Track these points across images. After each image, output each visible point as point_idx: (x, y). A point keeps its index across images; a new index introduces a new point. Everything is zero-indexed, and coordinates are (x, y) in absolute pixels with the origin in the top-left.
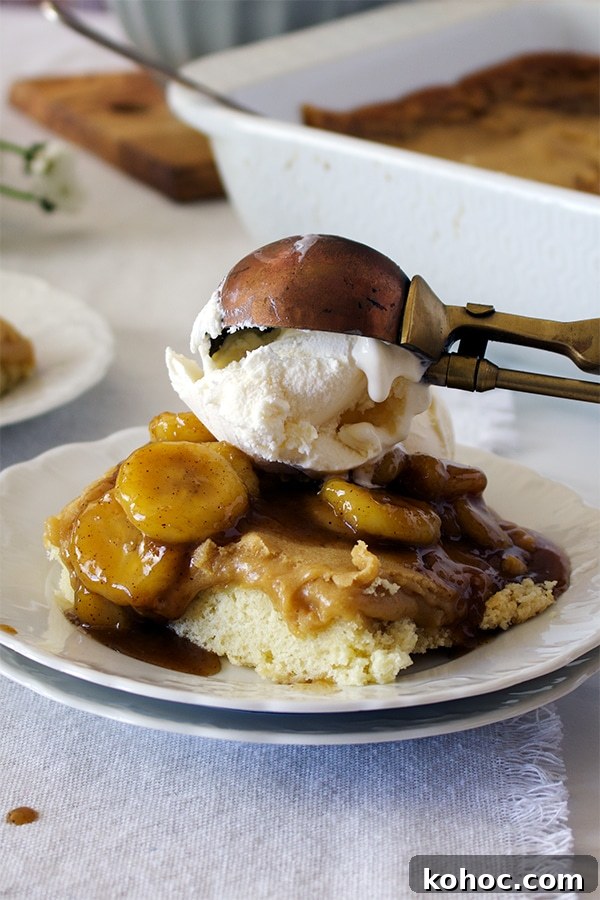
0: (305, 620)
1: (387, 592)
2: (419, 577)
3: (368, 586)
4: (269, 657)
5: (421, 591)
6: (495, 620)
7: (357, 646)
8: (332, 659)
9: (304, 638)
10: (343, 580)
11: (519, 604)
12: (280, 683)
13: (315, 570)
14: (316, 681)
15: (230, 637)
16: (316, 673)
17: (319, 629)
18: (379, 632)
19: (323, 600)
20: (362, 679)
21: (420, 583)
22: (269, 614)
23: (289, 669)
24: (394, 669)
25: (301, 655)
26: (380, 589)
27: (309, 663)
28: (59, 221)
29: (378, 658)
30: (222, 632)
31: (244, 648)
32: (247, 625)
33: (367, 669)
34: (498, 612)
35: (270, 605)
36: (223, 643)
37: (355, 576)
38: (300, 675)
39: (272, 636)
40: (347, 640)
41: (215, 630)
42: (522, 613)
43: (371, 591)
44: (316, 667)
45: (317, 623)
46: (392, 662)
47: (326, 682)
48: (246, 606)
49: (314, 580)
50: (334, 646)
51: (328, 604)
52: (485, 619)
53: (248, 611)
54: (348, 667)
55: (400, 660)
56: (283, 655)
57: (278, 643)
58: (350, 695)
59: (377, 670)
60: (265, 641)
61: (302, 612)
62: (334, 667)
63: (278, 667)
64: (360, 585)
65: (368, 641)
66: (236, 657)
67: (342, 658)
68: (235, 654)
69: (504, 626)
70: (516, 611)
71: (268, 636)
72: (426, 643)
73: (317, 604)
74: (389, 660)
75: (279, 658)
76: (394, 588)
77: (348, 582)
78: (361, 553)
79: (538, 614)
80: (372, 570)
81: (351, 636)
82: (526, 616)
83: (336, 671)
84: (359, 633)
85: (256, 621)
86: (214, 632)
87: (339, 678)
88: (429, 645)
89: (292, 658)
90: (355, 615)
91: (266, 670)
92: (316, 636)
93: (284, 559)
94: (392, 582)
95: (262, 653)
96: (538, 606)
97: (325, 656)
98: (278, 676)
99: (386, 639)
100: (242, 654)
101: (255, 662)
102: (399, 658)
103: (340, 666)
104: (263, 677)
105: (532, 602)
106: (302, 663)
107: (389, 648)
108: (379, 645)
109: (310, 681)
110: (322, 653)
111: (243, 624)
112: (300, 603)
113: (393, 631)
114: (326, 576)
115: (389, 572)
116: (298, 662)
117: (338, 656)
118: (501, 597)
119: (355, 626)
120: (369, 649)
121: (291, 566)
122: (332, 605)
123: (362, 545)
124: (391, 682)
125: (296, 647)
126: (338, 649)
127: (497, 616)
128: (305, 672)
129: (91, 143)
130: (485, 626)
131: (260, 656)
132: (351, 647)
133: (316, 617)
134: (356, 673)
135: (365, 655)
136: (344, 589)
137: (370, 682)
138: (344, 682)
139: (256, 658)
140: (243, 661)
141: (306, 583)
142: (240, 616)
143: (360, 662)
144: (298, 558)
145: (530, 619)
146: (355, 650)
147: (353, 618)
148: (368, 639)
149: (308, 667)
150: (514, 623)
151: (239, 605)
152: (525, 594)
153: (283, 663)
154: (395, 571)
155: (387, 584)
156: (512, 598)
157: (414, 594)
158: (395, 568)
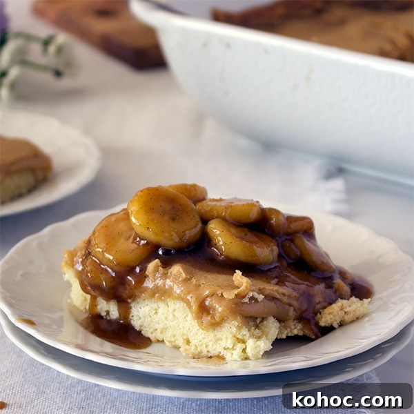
0: (207, 319)
1: (256, 300)
2: (276, 288)
3: (244, 297)
4: (188, 342)
5: (278, 296)
6: (329, 321)
7: (238, 336)
8: (223, 344)
9: (208, 331)
10: (230, 295)
11: (346, 313)
12: (194, 358)
13: (212, 289)
14: (214, 357)
15: (166, 329)
16: (214, 352)
17: (216, 325)
18: (253, 328)
19: (217, 306)
20: (241, 356)
21: (277, 291)
22: (187, 315)
23: (199, 349)
24: (260, 351)
25: (206, 341)
26: (252, 298)
27: (210, 346)
28: (65, 83)
29: (251, 343)
30: (161, 326)
31: (174, 336)
32: (175, 322)
33: (244, 350)
34: (332, 316)
35: (188, 310)
36: (162, 333)
37: (236, 292)
38: (205, 353)
39: (189, 329)
40: (231, 332)
41: (157, 325)
42: (347, 318)
43: (246, 300)
44: (216, 349)
45: (213, 321)
46: (259, 346)
47: (221, 358)
48: (174, 310)
49: (212, 295)
50: (225, 336)
51: (220, 309)
52: (323, 320)
53: (175, 313)
54: (233, 349)
55: (265, 345)
56: (196, 341)
57: (193, 333)
58: (234, 366)
59: (250, 352)
60: (185, 332)
61: (205, 314)
62: (225, 349)
63: (193, 348)
64: (240, 297)
65: (245, 333)
66: (169, 342)
67: (229, 344)
68: (168, 339)
69: (335, 325)
70: (343, 317)
71: (187, 329)
72: (286, 332)
73: (214, 310)
74: (258, 345)
75: (193, 342)
76: (261, 297)
77: (233, 296)
78: (239, 278)
79: (358, 318)
80: (246, 287)
81: (234, 330)
82: (350, 320)
83: (225, 351)
84: (239, 328)
85: (180, 320)
86: (156, 326)
87: (228, 356)
88: (288, 333)
89: (201, 343)
90: (237, 316)
91: (186, 350)
92: (214, 330)
93: (194, 281)
94: (259, 294)
95: (184, 340)
96: (358, 313)
97: (220, 342)
98: (193, 354)
99: (257, 332)
100: (173, 339)
101: (180, 345)
102: (263, 344)
103: (228, 348)
104: (184, 354)
105: (354, 311)
106: (207, 346)
107: (259, 338)
108: (252, 336)
109: (211, 357)
110: (218, 340)
111: (172, 321)
112: (203, 309)
113: (263, 327)
114: (219, 292)
115: (258, 287)
116: (204, 345)
117: (227, 342)
118: (335, 307)
119: (236, 324)
120: (246, 338)
121: (198, 286)
122: (223, 311)
123: (238, 272)
124: (259, 359)
125: (203, 336)
126: (227, 338)
127: (331, 319)
128: (208, 351)
129: (83, 35)
130: (322, 324)
131: (182, 341)
132: (235, 336)
133: (213, 317)
134: (237, 353)
135: (244, 342)
136: (230, 300)
137: (247, 358)
138: (230, 359)
139: (180, 342)
140: (173, 344)
141: (207, 297)
142: (171, 316)
143: (240, 346)
144: (202, 281)
145: (352, 322)
146: (238, 339)
147: (236, 319)
148: (245, 332)
149: (209, 349)
150: (342, 324)
151: (171, 309)
152: (350, 306)
153: (196, 346)
154: (262, 287)
155: (256, 295)
156: (342, 309)
157: (274, 299)
158: (261, 284)
